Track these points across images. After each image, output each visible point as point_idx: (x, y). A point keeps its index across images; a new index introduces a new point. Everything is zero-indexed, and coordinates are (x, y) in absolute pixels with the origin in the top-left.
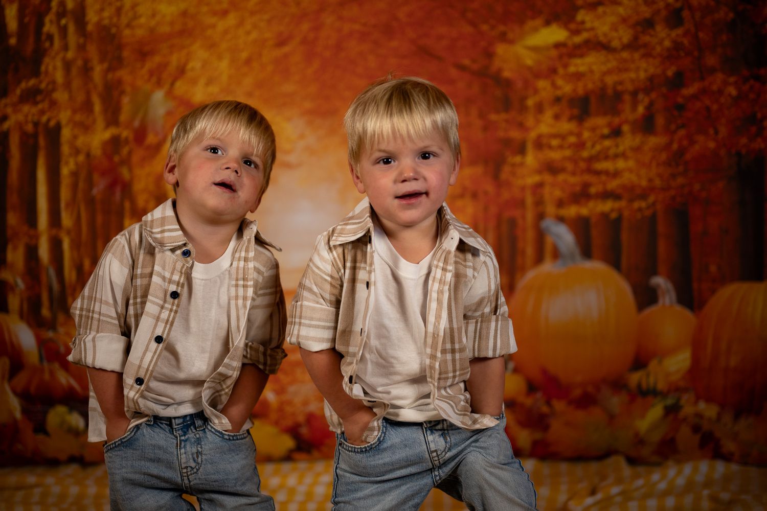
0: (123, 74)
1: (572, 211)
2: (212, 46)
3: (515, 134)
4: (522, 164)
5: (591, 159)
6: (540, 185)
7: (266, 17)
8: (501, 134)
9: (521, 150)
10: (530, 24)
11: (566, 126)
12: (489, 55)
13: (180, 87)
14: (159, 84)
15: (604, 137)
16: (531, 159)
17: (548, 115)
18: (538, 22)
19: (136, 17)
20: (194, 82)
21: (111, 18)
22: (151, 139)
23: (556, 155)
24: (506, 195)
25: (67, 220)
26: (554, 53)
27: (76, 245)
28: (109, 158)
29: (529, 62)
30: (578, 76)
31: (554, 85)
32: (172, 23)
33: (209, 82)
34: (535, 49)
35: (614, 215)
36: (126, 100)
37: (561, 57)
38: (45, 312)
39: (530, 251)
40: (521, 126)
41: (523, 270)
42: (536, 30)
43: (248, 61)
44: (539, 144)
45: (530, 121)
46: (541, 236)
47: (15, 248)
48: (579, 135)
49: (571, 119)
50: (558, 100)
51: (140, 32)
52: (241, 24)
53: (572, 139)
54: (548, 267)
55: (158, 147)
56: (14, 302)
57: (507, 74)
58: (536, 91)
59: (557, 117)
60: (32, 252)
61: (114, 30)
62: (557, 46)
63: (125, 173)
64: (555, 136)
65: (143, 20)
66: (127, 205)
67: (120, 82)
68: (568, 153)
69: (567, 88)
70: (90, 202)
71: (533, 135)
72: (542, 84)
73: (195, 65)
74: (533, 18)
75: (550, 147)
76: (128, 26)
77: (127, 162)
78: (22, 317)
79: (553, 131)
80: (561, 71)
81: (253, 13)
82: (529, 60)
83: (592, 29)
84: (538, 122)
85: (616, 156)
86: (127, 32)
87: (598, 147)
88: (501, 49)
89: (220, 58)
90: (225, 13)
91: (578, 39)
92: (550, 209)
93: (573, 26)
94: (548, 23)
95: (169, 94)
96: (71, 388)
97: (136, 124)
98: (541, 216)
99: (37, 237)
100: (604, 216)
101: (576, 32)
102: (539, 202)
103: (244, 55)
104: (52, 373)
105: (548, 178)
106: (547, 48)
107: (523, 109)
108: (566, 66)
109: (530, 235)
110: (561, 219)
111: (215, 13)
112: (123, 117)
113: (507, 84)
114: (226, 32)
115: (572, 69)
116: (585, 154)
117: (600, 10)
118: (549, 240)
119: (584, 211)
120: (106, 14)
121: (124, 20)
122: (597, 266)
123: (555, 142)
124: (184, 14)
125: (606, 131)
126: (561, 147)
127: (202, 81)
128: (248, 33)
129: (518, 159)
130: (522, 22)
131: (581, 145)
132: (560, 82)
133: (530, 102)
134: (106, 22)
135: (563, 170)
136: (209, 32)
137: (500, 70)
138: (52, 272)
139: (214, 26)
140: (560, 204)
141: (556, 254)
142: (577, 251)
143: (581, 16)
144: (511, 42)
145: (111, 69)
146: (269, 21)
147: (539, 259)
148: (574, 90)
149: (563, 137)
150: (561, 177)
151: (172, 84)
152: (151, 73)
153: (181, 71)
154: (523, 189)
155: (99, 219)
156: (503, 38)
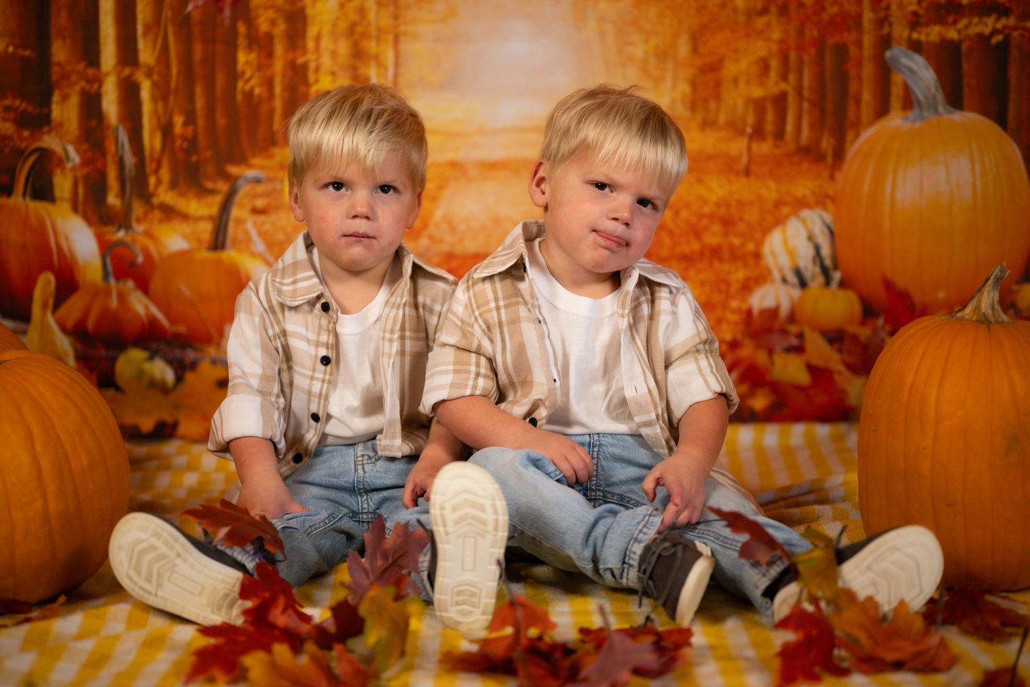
1: (933, 33)
24: (832, 10)
25: (146, 54)
27: (162, 93)
35: (997, 39)
38: (113, 200)
39: (867, 97)
41: (857, 126)
46: (884, 72)
47: (65, 98)
54: (896, 121)
56: (63, 184)
60: (91, 105)
66: (242, 28)
70: (184, 23)
78: (75, 209)
92: (900, 31)
96: (153, 321)
98: (885, 42)
99: (99, 80)
100: (983, 39)
102: (884, 19)
104: (122, 297)
109: (868, 70)
110: (916, 47)
118: (897, 79)
119: (952, 34)
122: (971, 119)
138: (123, 136)
140: (915, 22)
141: (909, 102)
142: (940, 96)
147: (882, 110)
155: (198, 51)
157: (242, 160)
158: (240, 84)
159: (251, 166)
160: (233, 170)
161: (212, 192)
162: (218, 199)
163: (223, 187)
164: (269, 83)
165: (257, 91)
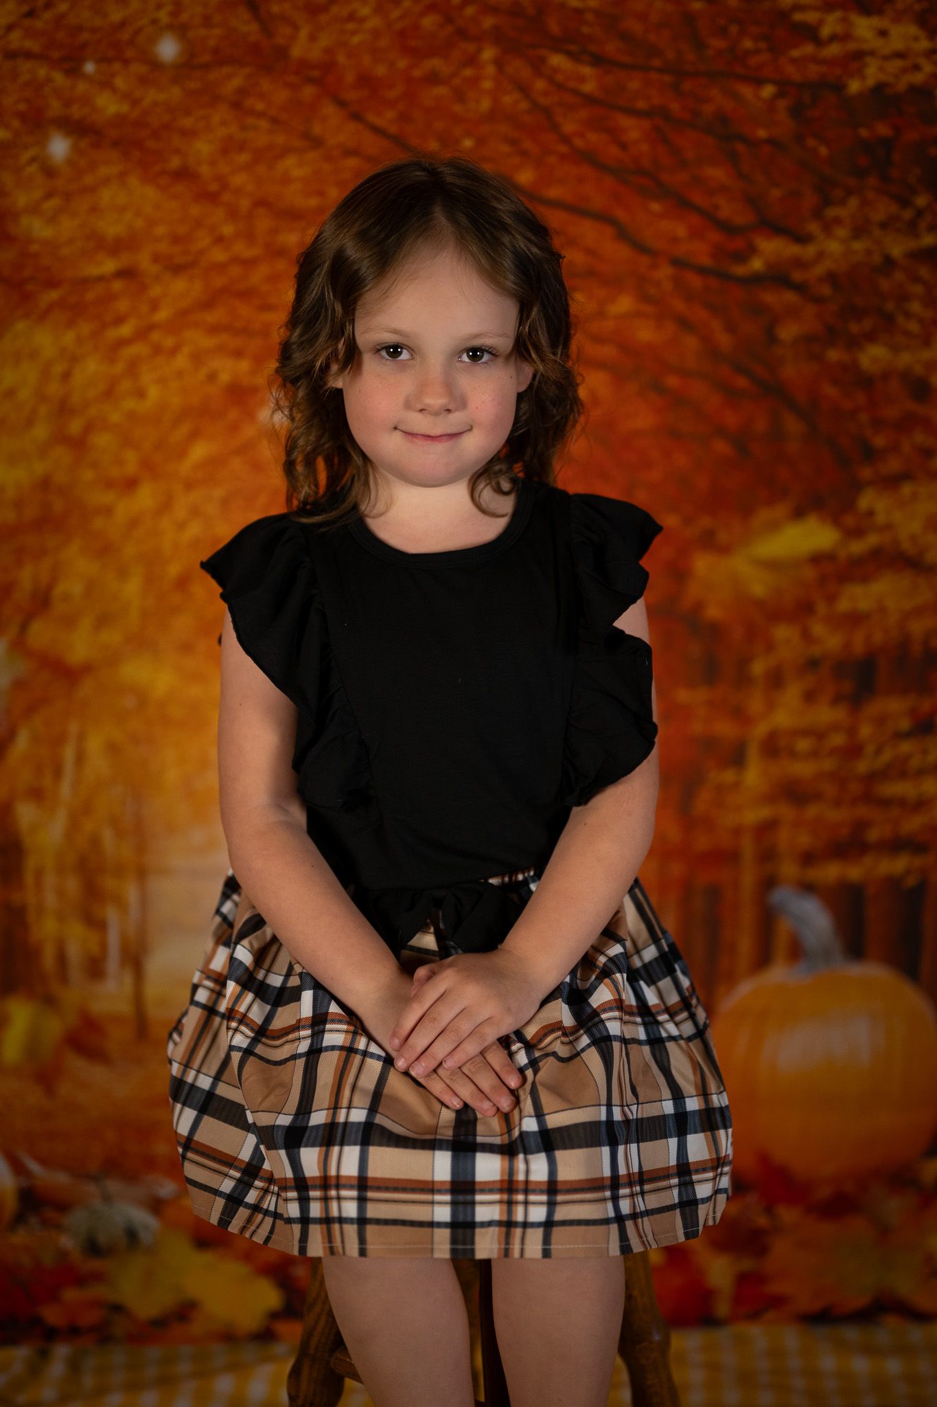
1: (831, 872)
2: (104, 550)
3: (725, 729)
4: (736, 785)
5: (872, 778)
6: (770, 826)
7: (219, 493)
8: (697, 727)
9: (736, 757)
10: (764, 515)
11: (826, 714)
12: (680, 574)
13: (41, 633)
15: (900, 736)
16: (754, 775)
17: (792, 693)
18: (780, 510)
20: (70, 622)
23: (803, 769)
24: (702, 842)
26: (810, 573)
29: (758, 590)
30: (855, 619)
31: (806, 636)
32: (19, 504)
33: (103, 621)
34: (772, 565)
35: (911, 881)
37: (822, 580)
39: (746, 945)
40: (740, 715)
41: (731, 979)
42: (773, 527)
44: (773, 747)
45: (756, 704)
46: (767, 919)
48: (852, 731)
49: (836, 700)
50: (813, 664)
52: (166, 505)
53: (838, 740)
54: (779, 974)
57: (713, 612)
58: (770, 647)
59: (810, 697)
62: (817, 559)
64: (803, 733)
68: (828, 764)
69: (830, 641)
71: (760, 730)
72: (784, 633)
73: (71, 587)
74: (769, 503)
75: (793, 754)
80: (821, 608)
81: (189, 486)
82: (759, 587)
83: (889, 527)
84: (771, 706)
85: (921, 773)
87: (887, 756)
88: (702, 564)
89: (123, 573)
90: (131, 484)
91: (858, 547)
92: (789, 869)
93: (850, 521)
94: (799, 514)
95: (19, 644)
98: (769, 883)
100: (893, 883)
101: (856, 533)
102: (767, 855)
105: (786, 812)
106: (795, 563)
107: (742, 679)
108: (831, 599)
109: (747, 916)
110: (808, 888)
111: (109, 484)
113: (715, 633)
114: (134, 523)
115: (844, 605)
116: (862, 767)
117: (907, 489)
118: (784, 927)
119: (854, 872)
122: (874, 973)
123: (803, 745)
124: (45, 484)
125: (905, 724)
126: (814, 754)
127: (86, 623)
128: (181, 526)
129: (729, 776)
130: (747, 512)
131: (854, 751)
132: (818, 629)
133: (758, 668)
135: (816, 797)
136: (98, 523)
137: (699, 606)
139: (108, 511)
140: (808, 859)
141: (796, 952)
142: (835, 945)
143: (866, 500)
144: (725, 550)
146: (225, 503)
147: (763, 959)
148: (846, 646)
149: (819, 735)
150: (812, 811)
151: (24, 627)
153: (42, 602)
154: (737, 831)
156: (708, 542)
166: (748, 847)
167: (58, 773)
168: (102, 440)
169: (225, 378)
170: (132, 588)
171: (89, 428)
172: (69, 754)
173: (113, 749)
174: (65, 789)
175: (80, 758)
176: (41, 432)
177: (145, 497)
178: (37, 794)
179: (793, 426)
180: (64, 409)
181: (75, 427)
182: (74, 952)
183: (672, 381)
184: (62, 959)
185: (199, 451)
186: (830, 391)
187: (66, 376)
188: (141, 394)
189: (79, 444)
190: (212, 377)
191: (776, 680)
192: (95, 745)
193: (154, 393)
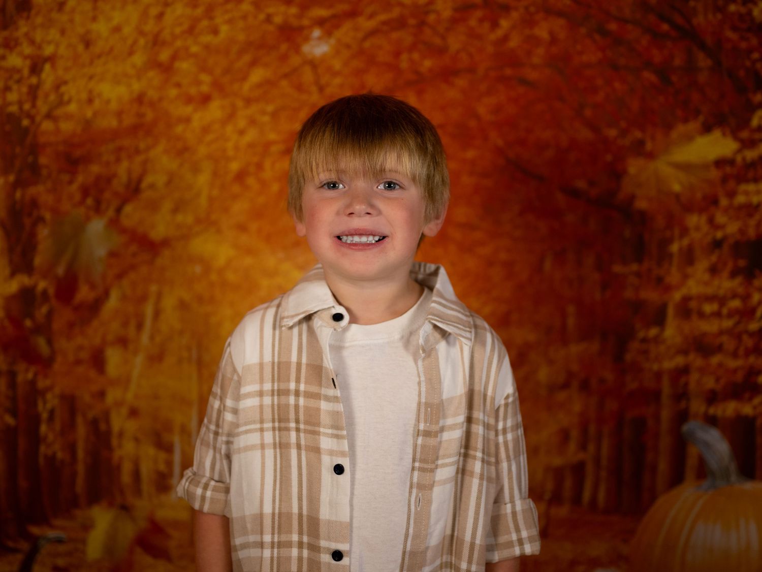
0: (40, 191)
1: (729, 409)
3: (650, 295)
4: (657, 340)
6: (685, 370)
7: (270, 108)
8: (629, 294)
9: (659, 319)
10: (681, 129)
11: (726, 284)
12: (617, 173)
13: (132, 214)
14: (98, 209)
16: (672, 332)
17: (701, 266)
18: (693, 126)
19: (61, 102)
20: (154, 206)
21: (20, 103)
22: (84, 293)
23: (710, 327)
24: (632, 385)
26: (715, 174)
28: (16, 322)
29: (677, 188)
30: (750, 210)
31: (711, 221)
32: (119, 114)
33: (179, 207)
34: (685, 167)
36: (43, 232)
37: (725, 180)
39: (663, 466)
40: (660, 282)
41: (653, 495)
42: (689, 138)
43: (240, 177)
44: (685, 311)
45: (674, 276)
46: (681, 444)
48: (746, 298)
49: (735, 273)
50: (717, 244)
51: (66, 127)
52: (231, 116)
53: (736, 304)
54: (689, 490)
55: (95, 307)
57: (641, 204)
58: (685, 231)
59: (714, 270)
61: (26, 122)
62: (720, 163)
63: (41, 343)
64: (710, 299)
65: (72, 108)
67: (34, 203)
68: (728, 324)
69: (731, 228)
71: (677, 296)
72: (693, 220)
73: (156, 179)
74: (686, 120)
75: (701, 315)
76: (49, 116)
77: (44, 329)
79: (709, 291)
80: (724, 202)
81: (248, 101)
82: (677, 184)
84: (686, 277)
86: (47, 126)
88: (634, 166)
89: (196, 169)
90: (205, 99)
91: (751, 155)
92: (697, 406)
93: (745, 134)
94: (707, 129)
95: (114, 223)
97: (60, 271)
98: (682, 417)
101: (750, 144)
102: (681, 395)
103: (235, 166)
105: (697, 361)
106: (705, 166)
107: (664, 256)
108: (731, 195)
109: (665, 442)
110: (712, 421)
111: (189, 100)
112: (38, 261)
113: (644, 218)
114: (206, 130)
115: (741, 199)
116: (753, 326)
118: (693, 451)
119: (747, 410)
120: (12, 97)
121: (42, 107)
123: (708, 308)
124: (140, 99)
126: (718, 315)
127: (167, 206)
128: (242, 133)
129: (653, 332)
130: (668, 127)
131: (748, 313)
132: (721, 219)
133: (676, 247)
134: (14, 109)
135: (719, 349)
136: (179, 129)
137: (632, 198)
139: (188, 120)
140: (712, 398)
141: (703, 471)
142: (733, 467)
143: (758, 117)
144: (651, 156)
145: (19, 184)
146: (275, 115)
147: (677, 479)
148: (742, 231)
149: (722, 301)
150: (715, 360)
151: (119, 210)
152: (85, 191)
153: (134, 190)
154: (658, 375)
156: (639, 149)
157: (44, 521)
158: (43, 449)
159: (52, 527)
160: (35, 530)
161: (15, 551)
162: (20, 557)
163: (25, 546)
164: (71, 448)
165: (60, 455)
166: (666, 389)
167: (140, 326)
168: (184, 66)
169: (278, 20)
170: (203, 179)
171: (174, 58)
172: (149, 310)
173: (183, 306)
174: (145, 338)
175: (157, 314)
176: (138, 59)
177: (215, 110)
178: (123, 342)
179: (703, 61)
180: (157, 42)
181: (164, 56)
182: (146, 469)
183: (613, 26)
184: (136, 475)
185: (257, 75)
186: (730, 34)
187: (160, 16)
188: (215, 32)
189: (167, 69)
190: (269, 19)
191: (689, 257)
192: (169, 302)
193: (224, 29)
